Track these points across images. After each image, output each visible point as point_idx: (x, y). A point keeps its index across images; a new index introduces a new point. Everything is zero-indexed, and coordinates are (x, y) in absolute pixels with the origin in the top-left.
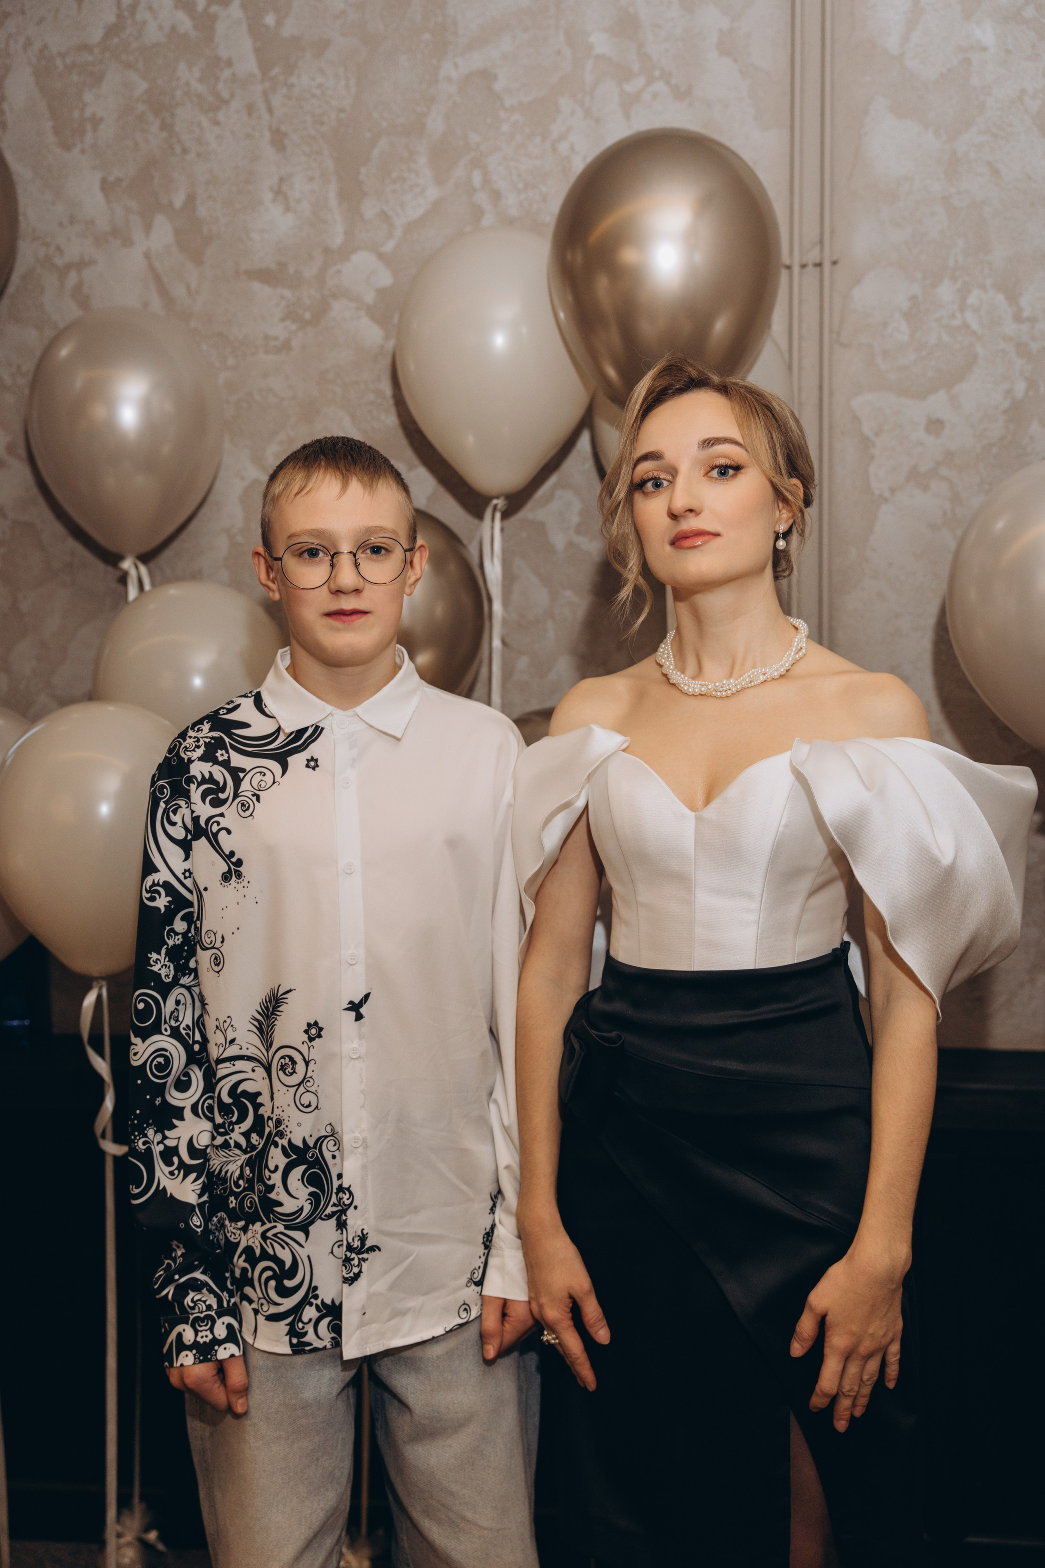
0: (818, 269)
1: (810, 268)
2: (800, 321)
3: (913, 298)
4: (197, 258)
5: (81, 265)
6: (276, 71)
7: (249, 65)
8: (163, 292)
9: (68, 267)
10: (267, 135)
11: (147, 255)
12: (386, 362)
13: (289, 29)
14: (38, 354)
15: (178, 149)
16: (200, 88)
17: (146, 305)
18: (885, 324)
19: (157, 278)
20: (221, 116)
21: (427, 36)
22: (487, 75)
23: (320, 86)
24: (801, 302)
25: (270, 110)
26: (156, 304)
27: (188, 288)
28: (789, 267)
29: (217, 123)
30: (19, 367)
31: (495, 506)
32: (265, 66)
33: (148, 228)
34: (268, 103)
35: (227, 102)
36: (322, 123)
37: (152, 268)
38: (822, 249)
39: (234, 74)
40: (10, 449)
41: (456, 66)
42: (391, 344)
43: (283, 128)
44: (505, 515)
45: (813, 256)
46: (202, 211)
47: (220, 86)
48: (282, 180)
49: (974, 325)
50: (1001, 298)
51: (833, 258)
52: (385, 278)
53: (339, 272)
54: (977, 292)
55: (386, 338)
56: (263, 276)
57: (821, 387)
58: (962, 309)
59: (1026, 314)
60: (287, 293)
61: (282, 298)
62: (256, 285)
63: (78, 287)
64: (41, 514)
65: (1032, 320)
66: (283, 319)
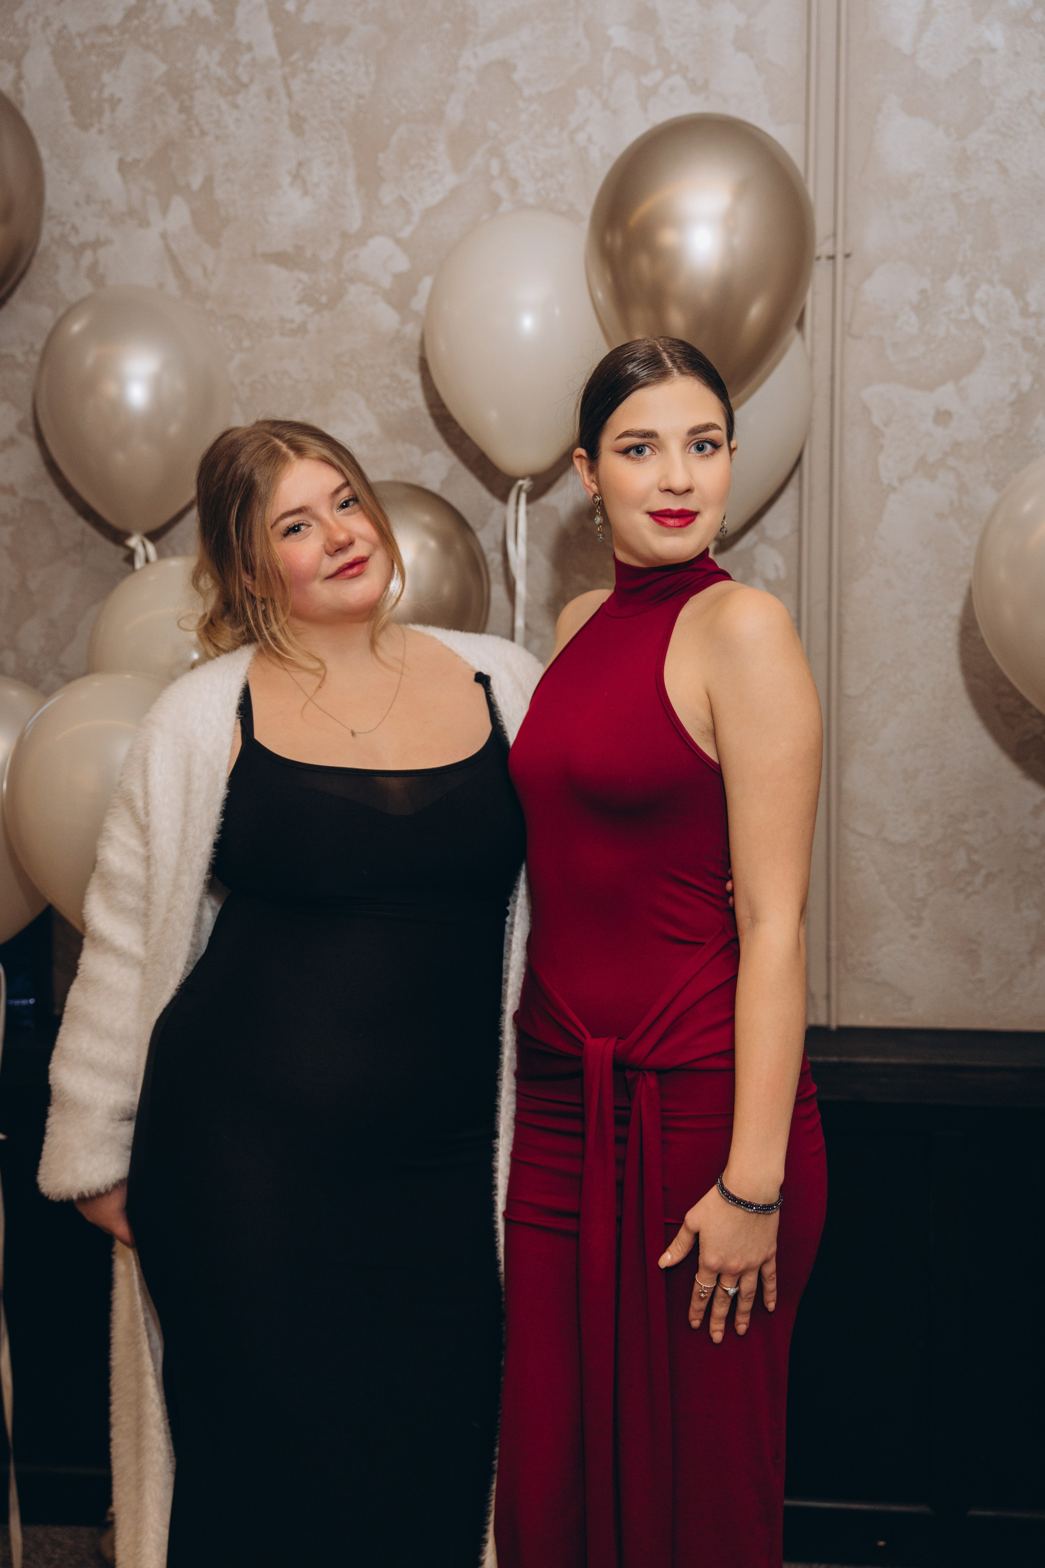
0: (831, 262)
1: (823, 261)
2: (813, 312)
3: (923, 292)
4: (214, 240)
5: (96, 244)
6: (295, 57)
7: (268, 49)
8: (179, 272)
9: (84, 246)
10: (286, 118)
11: (164, 236)
13: (309, 15)
14: (49, 331)
15: (196, 131)
16: (220, 72)
17: (161, 286)
18: (896, 317)
19: (173, 258)
20: (240, 100)
21: (447, 26)
22: (506, 66)
23: (340, 72)
24: (814, 294)
25: (290, 95)
26: (172, 285)
27: (205, 269)
29: (236, 107)
30: (32, 346)
31: (521, 487)
32: (285, 51)
33: (165, 209)
34: (287, 87)
35: (246, 86)
36: (342, 109)
37: (168, 249)
38: (835, 243)
39: (254, 59)
40: (21, 427)
41: (476, 55)
43: (302, 113)
44: (530, 501)
45: (825, 250)
46: (220, 194)
47: (240, 70)
48: (300, 164)
49: (982, 319)
50: (1008, 293)
51: (848, 251)
52: (402, 264)
53: (356, 256)
54: (984, 287)
55: (403, 322)
56: (281, 259)
57: (832, 378)
58: (970, 303)
59: (1033, 308)
60: (304, 277)
61: (299, 281)
62: (273, 268)
63: (94, 266)
64: (50, 492)
65: (1038, 315)
66: (300, 302)
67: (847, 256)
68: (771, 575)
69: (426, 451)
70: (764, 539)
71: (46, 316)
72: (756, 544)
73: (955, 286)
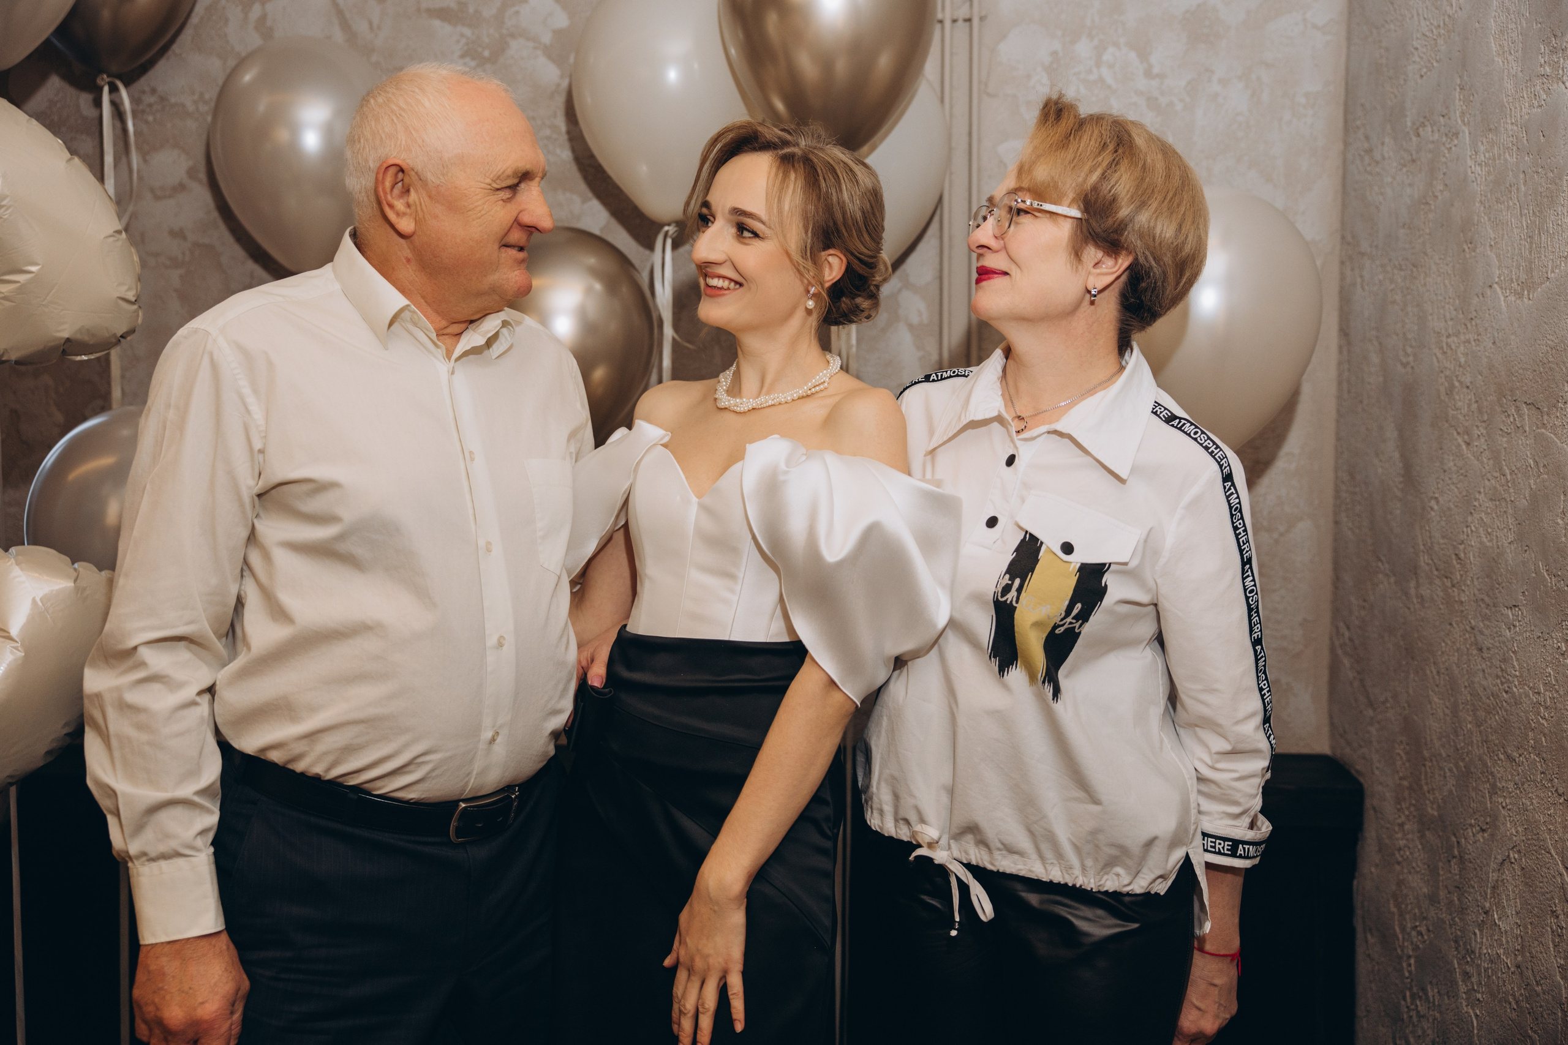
0: (968, 24)
1: (960, 23)
2: (951, 71)
3: (1054, 53)
8: (345, 25)
12: (561, 100)
14: (221, 82)
17: (327, 37)
18: (1029, 77)
19: (340, 13)
24: (952, 54)
26: (338, 36)
27: (371, 23)
28: (941, 22)
30: (202, 95)
31: (667, 233)
38: (971, 6)
40: (191, 173)
42: (565, 84)
44: (676, 246)
45: (963, 12)
49: (1109, 80)
50: (1133, 55)
51: (983, 13)
52: (561, 20)
53: (517, 13)
54: (1111, 50)
55: (562, 77)
56: (443, 14)
57: (970, 134)
58: (1098, 64)
59: (1156, 70)
60: (467, 32)
61: (462, 35)
62: (437, 23)
63: (263, 18)
64: (221, 237)
65: (1161, 76)
66: (462, 56)
67: (982, 19)
68: (915, 320)
69: (585, 200)
70: (907, 285)
71: (216, 67)
72: (900, 290)
73: (1084, 48)
